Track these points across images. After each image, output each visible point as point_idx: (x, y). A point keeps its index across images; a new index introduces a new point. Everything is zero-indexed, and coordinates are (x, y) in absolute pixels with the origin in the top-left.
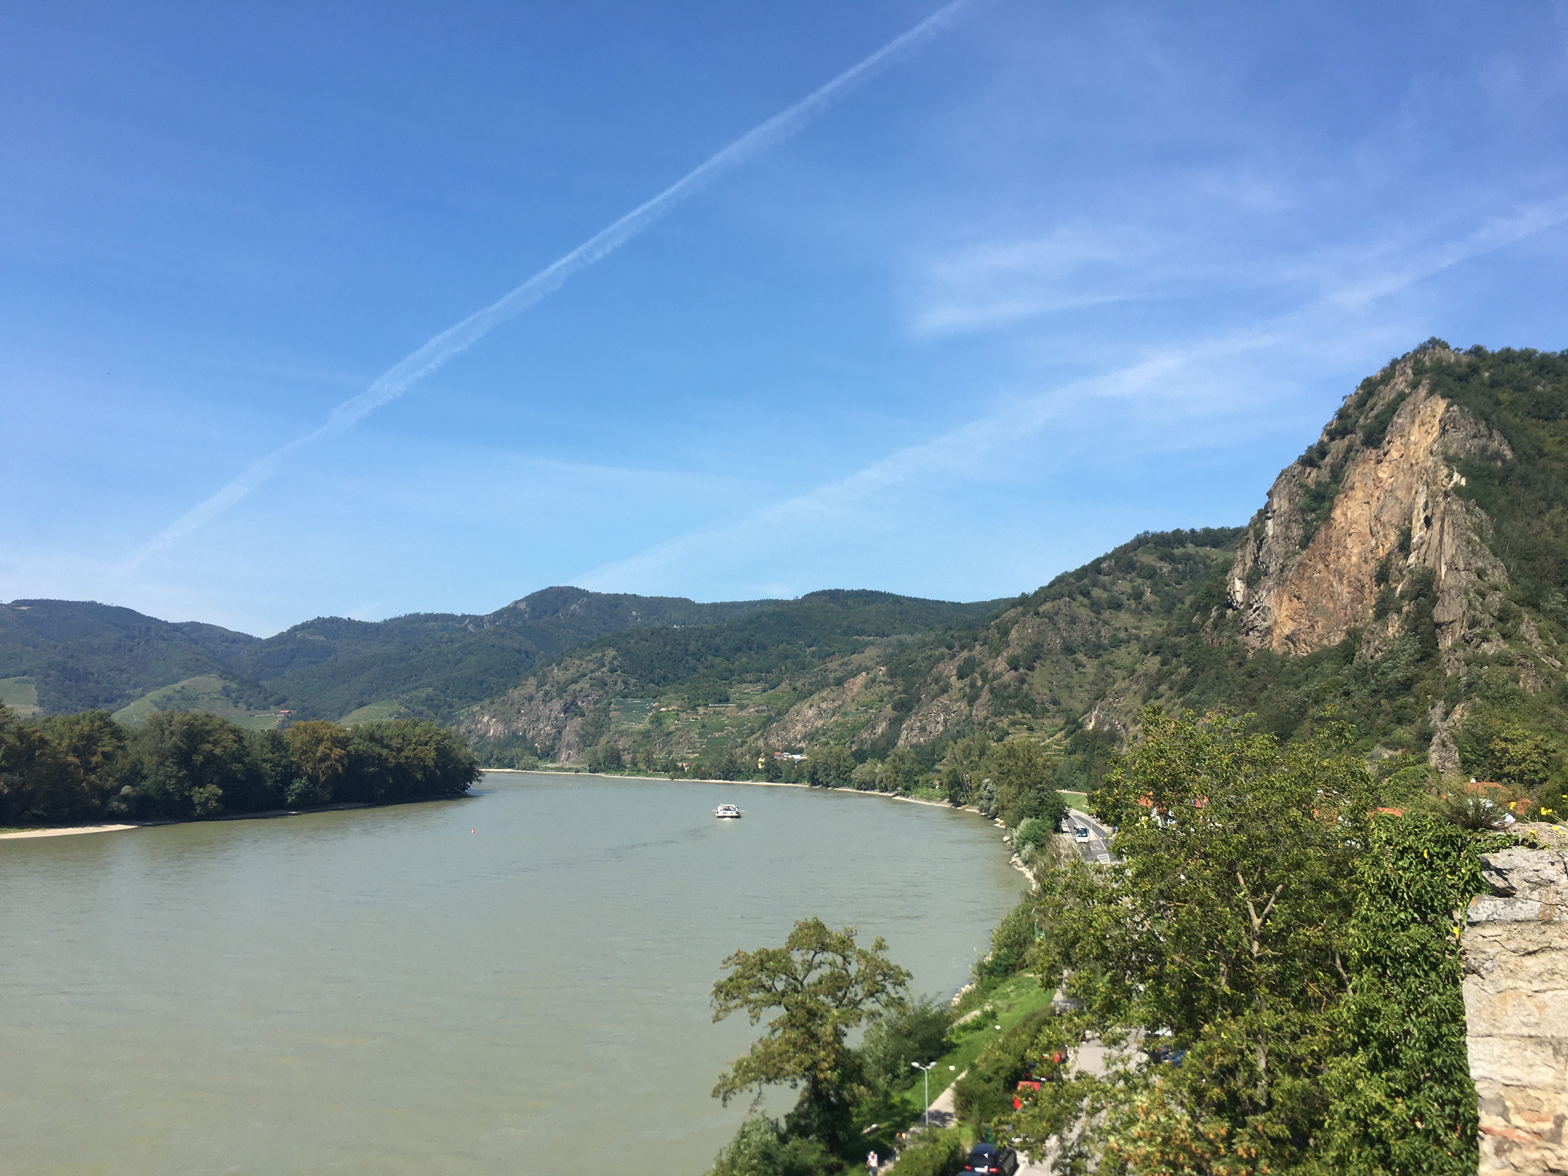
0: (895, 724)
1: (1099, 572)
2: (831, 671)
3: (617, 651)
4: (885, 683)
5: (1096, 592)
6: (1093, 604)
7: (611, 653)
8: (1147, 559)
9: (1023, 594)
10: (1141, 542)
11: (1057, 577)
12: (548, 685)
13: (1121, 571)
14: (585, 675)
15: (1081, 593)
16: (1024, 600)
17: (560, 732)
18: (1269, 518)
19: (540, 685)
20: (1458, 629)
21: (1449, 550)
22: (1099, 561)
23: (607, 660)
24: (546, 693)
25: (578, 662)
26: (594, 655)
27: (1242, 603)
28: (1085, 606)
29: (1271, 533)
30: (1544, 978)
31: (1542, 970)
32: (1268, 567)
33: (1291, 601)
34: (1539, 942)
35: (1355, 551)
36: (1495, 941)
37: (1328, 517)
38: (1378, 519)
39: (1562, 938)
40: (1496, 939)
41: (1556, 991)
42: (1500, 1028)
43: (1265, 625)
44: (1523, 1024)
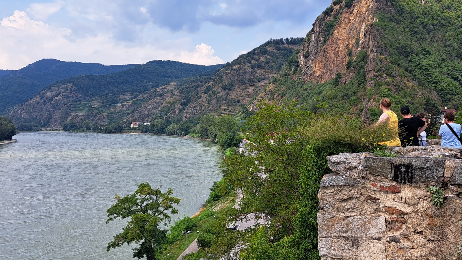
0: (181, 110)
1: (254, 54)
2: (158, 91)
3: (73, 84)
4: (178, 96)
5: (253, 62)
6: (252, 66)
7: (70, 85)
8: (270, 49)
9: (228, 62)
10: (269, 43)
11: (240, 56)
12: (45, 98)
13: (262, 54)
14: (60, 94)
15: (248, 62)
16: (228, 64)
17: (51, 116)
18: (313, 34)
19: (42, 98)
20: (373, 73)
21: (371, 46)
22: (254, 50)
23: (69, 88)
24: (44, 101)
25: (57, 89)
26: (64, 86)
27: (303, 65)
28: (249, 66)
29: (313, 39)
30: (350, 211)
31: (349, 207)
32: (312, 52)
33: (319, 64)
34: (348, 195)
35: (341, 46)
36: (331, 195)
37: (332, 33)
38: (349, 34)
39: (358, 193)
40: (331, 194)
41: (354, 217)
42: (331, 233)
43: (310, 72)
44: (341, 231)
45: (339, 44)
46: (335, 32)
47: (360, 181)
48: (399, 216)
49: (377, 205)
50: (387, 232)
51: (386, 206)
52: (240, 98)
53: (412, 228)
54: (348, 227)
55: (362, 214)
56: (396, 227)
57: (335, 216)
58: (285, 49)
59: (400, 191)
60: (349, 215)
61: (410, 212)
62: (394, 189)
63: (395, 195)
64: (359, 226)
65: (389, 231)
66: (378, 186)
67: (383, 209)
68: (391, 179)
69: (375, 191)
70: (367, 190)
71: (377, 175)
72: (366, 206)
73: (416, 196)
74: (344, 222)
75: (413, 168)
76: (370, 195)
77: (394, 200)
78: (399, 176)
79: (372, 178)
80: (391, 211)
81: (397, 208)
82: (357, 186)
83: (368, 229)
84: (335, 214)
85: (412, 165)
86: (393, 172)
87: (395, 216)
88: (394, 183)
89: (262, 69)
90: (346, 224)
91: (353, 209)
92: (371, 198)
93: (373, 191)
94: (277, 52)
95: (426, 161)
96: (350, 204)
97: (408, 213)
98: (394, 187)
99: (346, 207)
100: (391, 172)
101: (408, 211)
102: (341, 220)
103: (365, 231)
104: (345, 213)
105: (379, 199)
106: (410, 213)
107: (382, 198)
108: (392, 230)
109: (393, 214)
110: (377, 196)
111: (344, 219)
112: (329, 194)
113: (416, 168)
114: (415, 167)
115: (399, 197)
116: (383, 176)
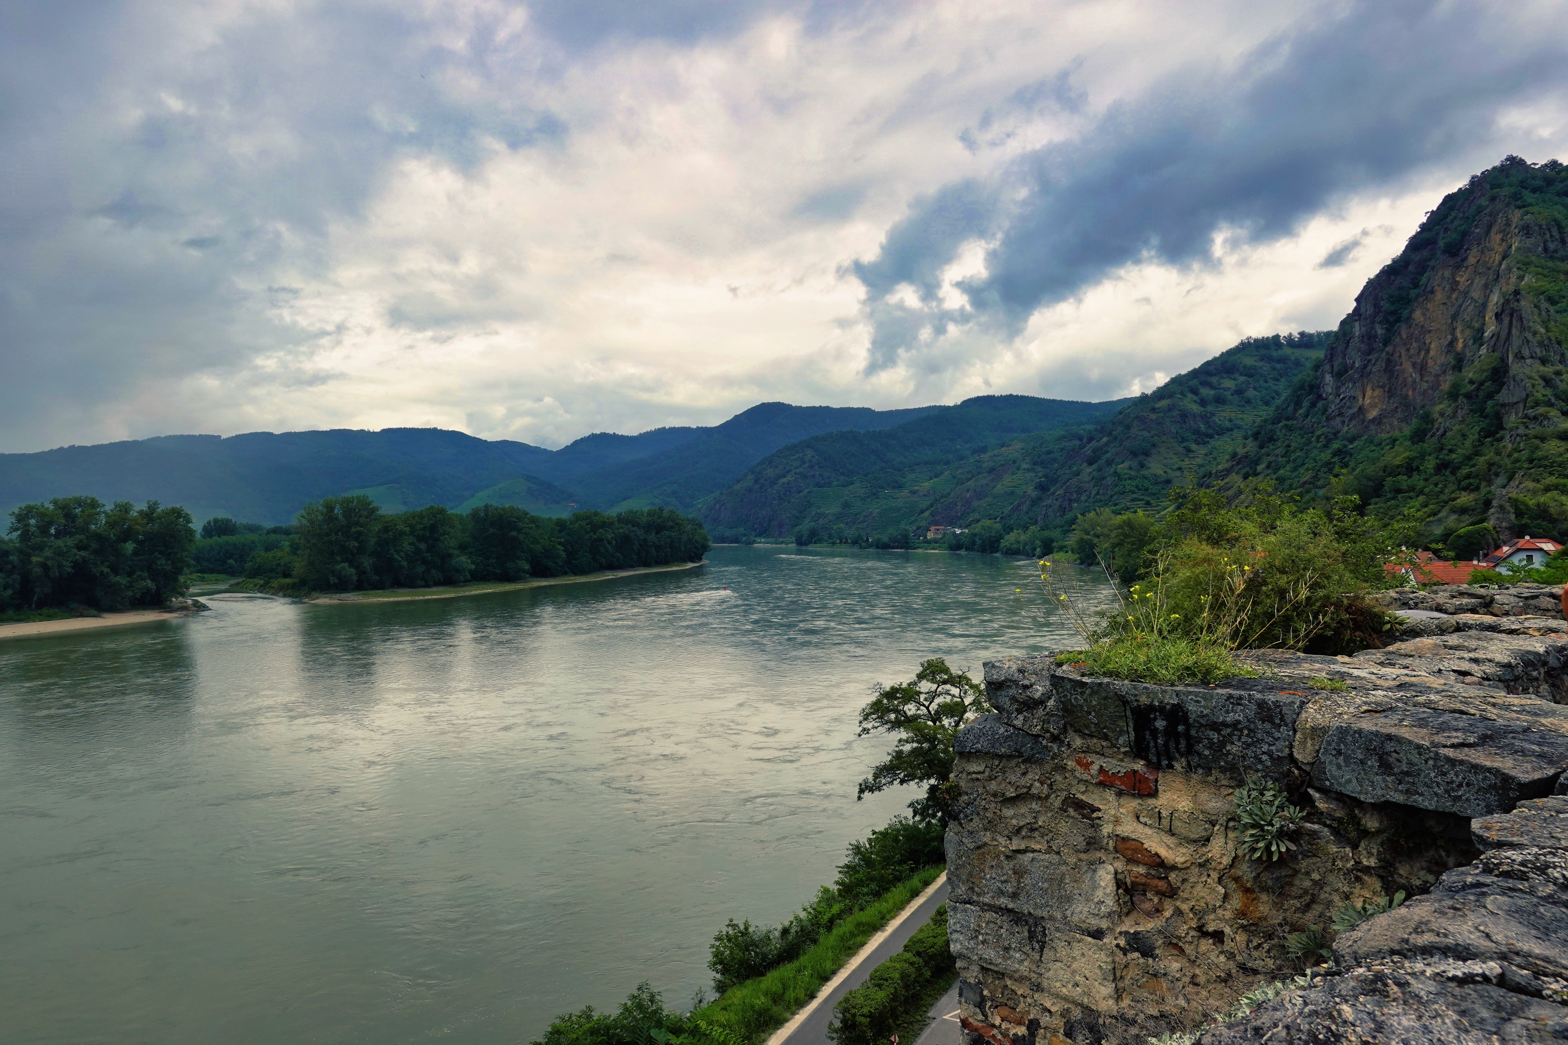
0: (1036, 502)
2: (985, 462)
3: (815, 451)
4: (1029, 471)
6: (1201, 400)
8: (1248, 361)
9: (1144, 394)
13: (1226, 372)
15: (1192, 392)
16: (1144, 398)
17: (773, 516)
18: (1356, 321)
20: (1522, 410)
21: (1516, 341)
23: (807, 459)
27: (1331, 394)
29: (1357, 334)
30: (1024, 834)
31: (1022, 824)
32: (1354, 362)
33: (1373, 390)
34: (1018, 787)
35: (1433, 346)
36: (977, 779)
37: (1409, 318)
38: (1454, 317)
39: (1042, 783)
40: (979, 776)
41: (1036, 854)
42: (979, 895)
43: (1351, 411)
44: (1001, 893)
45: (1427, 342)
46: (1417, 315)
47: (1046, 747)
48: (1153, 872)
49: (1093, 826)
50: (1120, 916)
51: (1117, 836)
52: (1172, 474)
53: (1191, 915)
54: (1019, 882)
55: (1054, 848)
56: (1147, 906)
57: (985, 844)
58: (1283, 360)
59: (1157, 791)
60: (1023, 847)
61: (1185, 862)
62: (1138, 785)
63: (1140, 801)
64: (1046, 885)
65: (1127, 914)
66: (1094, 769)
67: (1108, 844)
68: (1127, 749)
69: (1086, 781)
70: (1066, 778)
71: (1088, 735)
72: (1064, 827)
73: (1202, 812)
74: (1008, 866)
75: (1191, 721)
76: (1074, 795)
77: (1138, 818)
78: (1149, 743)
79: (1078, 742)
80: (1129, 852)
81: (1145, 846)
82: (1040, 762)
83: (1069, 899)
84: (987, 837)
85: (1186, 714)
86: (1131, 729)
87: (1141, 870)
88: (1139, 766)
89: (1226, 407)
90: (1015, 873)
91: (1032, 830)
92: (1077, 804)
93: (1080, 781)
94: (1265, 367)
95: (1232, 703)
96: (1023, 815)
97: (1179, 866)
98: (1138, 777)
99: (1014, 822)
100: (1125, 729)
101: (1180, 860)
102: (1002, 858)
103: (1061, 902)
104: (1011, 839)
105: (1099, 810)
106: (1185, 865)
107: (1107, 807)
108: (1135, 912)
109: (1137, 862)
110: (1093, 798)
111: (1010, 857)
112: (974, 776)
113: (1198, 722)
114: (1194, 720)
115: (1152, 809)
116: (1106, 737)
